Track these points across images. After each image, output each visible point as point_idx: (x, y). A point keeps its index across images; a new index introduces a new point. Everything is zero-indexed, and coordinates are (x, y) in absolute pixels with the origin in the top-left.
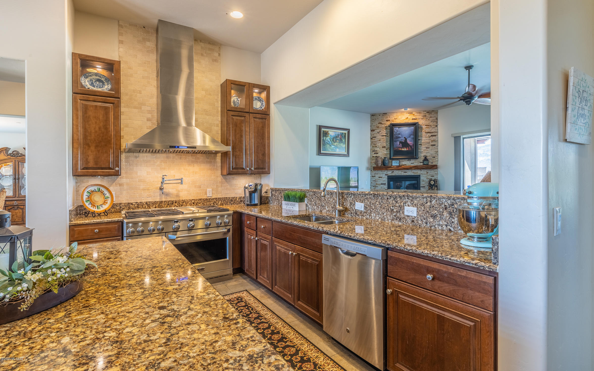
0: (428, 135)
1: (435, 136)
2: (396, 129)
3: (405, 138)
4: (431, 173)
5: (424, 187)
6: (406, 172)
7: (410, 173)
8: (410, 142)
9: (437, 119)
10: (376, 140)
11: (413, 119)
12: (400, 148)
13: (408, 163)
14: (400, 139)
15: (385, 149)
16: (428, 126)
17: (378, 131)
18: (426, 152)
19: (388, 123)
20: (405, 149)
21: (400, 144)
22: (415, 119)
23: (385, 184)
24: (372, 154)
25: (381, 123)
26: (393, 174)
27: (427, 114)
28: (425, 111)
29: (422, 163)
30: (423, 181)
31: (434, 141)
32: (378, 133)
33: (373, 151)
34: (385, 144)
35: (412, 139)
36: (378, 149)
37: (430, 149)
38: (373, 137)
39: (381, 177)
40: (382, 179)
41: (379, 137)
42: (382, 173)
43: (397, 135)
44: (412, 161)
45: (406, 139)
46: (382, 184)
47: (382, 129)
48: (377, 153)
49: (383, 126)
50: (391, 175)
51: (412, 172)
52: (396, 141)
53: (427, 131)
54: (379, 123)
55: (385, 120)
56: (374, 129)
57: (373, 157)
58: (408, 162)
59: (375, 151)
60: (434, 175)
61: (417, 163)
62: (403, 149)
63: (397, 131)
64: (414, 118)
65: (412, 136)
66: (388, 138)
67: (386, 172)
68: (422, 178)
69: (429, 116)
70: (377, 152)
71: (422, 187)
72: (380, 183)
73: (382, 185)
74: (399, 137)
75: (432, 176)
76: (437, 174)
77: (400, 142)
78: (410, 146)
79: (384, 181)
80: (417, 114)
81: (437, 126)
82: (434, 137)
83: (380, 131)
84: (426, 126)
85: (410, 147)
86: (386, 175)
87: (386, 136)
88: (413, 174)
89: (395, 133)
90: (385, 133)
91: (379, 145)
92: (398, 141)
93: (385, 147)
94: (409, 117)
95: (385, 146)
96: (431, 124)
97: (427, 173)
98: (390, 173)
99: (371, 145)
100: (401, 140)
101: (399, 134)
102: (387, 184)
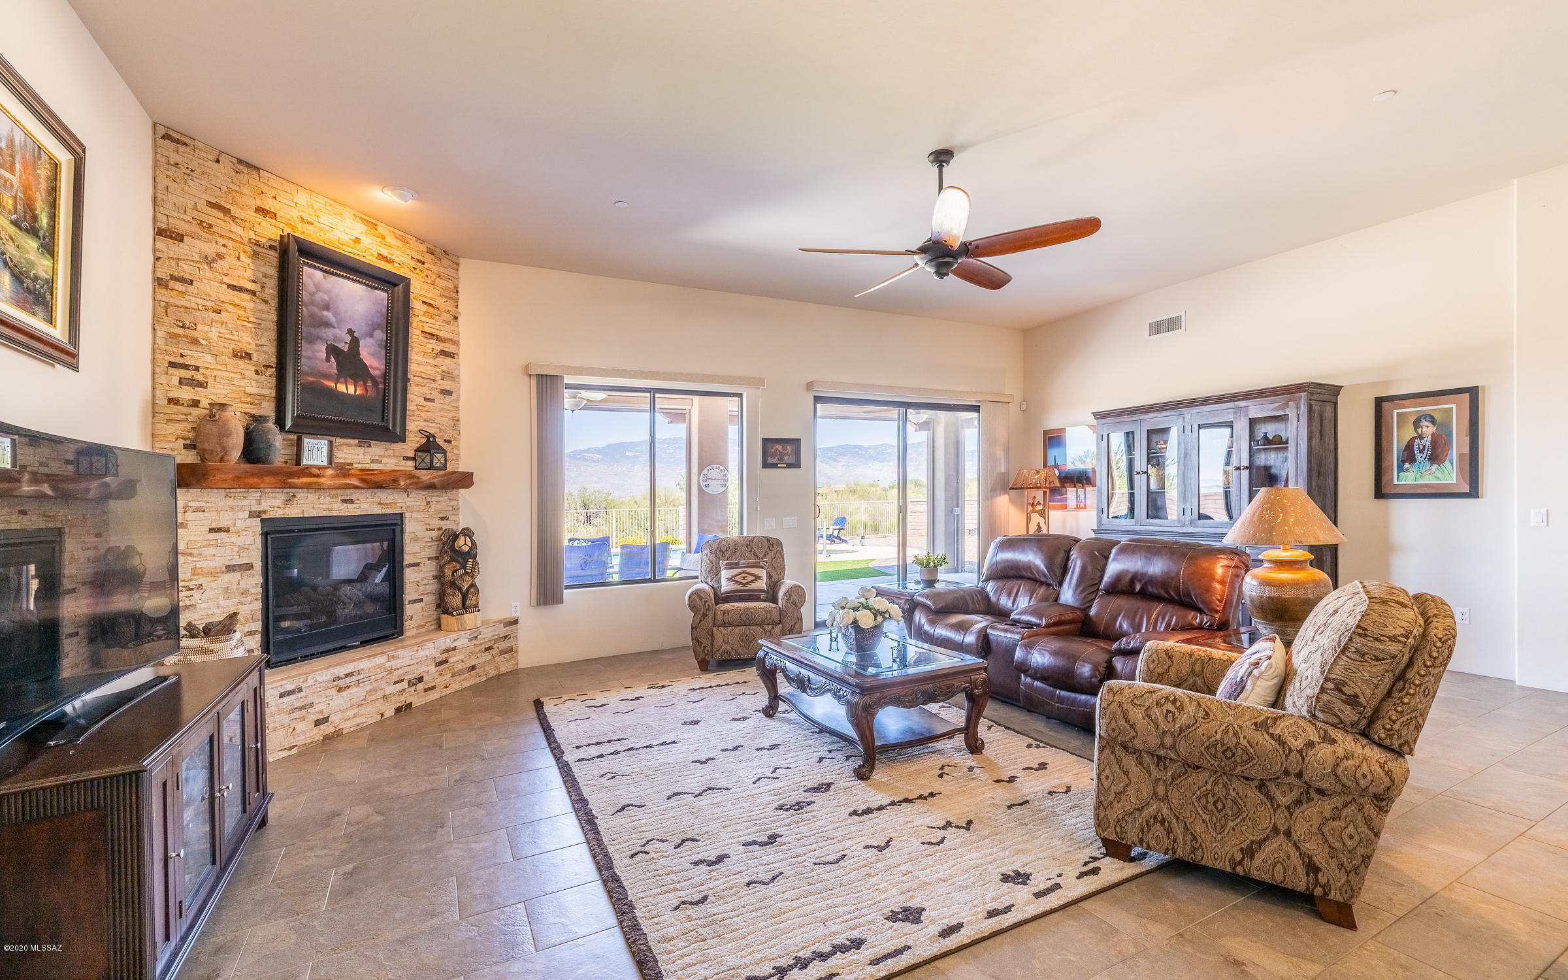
0: (430, 346)
1: (450, 355)
2: (312, 276)
3: (351, 332)
4: (439, 507)
5: (417, 564)
6: (352, 502)
7: (367, 505)
8: (371, 356)
9: (457, 292)
10: (192, 302)
11: (381, 257)
12: (328, 376)
13: (361, 456)
14: (328, 333)
15: (248, 368)
16: (430, 309)
17: (210, 249)
18: (425, 415)
19: (270, 231)
20: (351, 390)
21: (328, 360)
22: (385, 259)
23: (250, 567)
24: (163, 379)
25: (226, 211)
26: (293, 512)
27: (428, 258)
28: (422, 242)
29: (411, 463)
30: (416, 539)
31: (447, 375)
32: (210, 261)
33: (172, 364)
34: (247, 341)
35: (380, 346)
36: (209, 358)
37: (436, 404)
38: (173, 278)
39: (227, 530)
40: (233, 539)
41: (210, 286)
42: (230, 502)
43: (315, 309)
44: (378, 450)
45: (355, 342)
46: (230, 568)
47: (230, 244)
48: (202, 385)
49: (238, 230)
50: (280, 514)
51: (377, 499)
52: (312, 340)
53: (427, 329)
54: (210, 204)
55: (253, 204)
56: (181, 226)
57: (173, 401)
58: (360, 450)
59: (186, 367)
60: (448, 514)
61: (394, 460)
62: (341, 388)
63: (318, 288)
64: (385, 252)
65: (380, 335)
66: (262, 306)
67: (251, 500)
68: (411, 527)
69: (435, 269)
70: (200, 377)
71: (410, 565)
72: (220, 562)
73: (227, 577)
74: (327, 325)
75: (442, 519)
76: (456, 509)
77: (333, 350)
78: (373, 378)
79: (242, 548)
80: (394, 242)
81: (456, 318)
82: (448, 360)
83: (221, 257)
84: (425, 308)
85: (369, 383)
86: (252, 515)
87: (254, 293)
88: (378, 510)
89: (305, 296)
90: (249, 274)
91: (213, 334)
92: (319, 338)
93: (248, 356)
94: (366, 241)
95: (250, 349)
96: (439, 302)
97: (428, 503)
98: (275, 504)
99: (156, 320)
100: (336, 339)
101: (327, 307)
102: (258, 566)
